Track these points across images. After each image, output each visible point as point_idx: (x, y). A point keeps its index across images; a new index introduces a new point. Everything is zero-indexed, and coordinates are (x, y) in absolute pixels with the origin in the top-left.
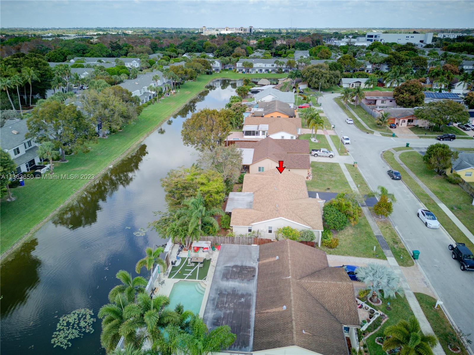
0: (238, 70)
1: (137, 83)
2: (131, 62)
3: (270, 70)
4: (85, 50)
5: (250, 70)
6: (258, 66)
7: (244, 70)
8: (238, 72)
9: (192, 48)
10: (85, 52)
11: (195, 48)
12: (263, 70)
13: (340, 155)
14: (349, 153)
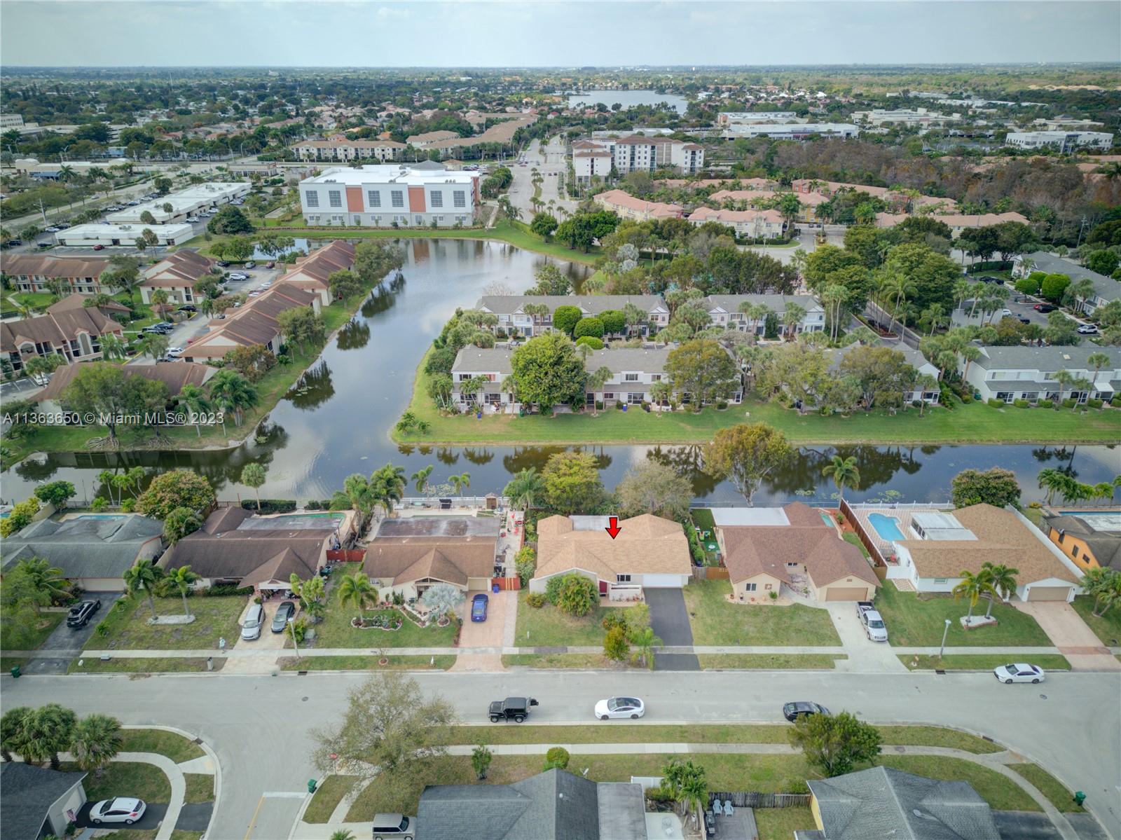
1: (1066, 357)
13: (901, 657)
14: (931, 673)
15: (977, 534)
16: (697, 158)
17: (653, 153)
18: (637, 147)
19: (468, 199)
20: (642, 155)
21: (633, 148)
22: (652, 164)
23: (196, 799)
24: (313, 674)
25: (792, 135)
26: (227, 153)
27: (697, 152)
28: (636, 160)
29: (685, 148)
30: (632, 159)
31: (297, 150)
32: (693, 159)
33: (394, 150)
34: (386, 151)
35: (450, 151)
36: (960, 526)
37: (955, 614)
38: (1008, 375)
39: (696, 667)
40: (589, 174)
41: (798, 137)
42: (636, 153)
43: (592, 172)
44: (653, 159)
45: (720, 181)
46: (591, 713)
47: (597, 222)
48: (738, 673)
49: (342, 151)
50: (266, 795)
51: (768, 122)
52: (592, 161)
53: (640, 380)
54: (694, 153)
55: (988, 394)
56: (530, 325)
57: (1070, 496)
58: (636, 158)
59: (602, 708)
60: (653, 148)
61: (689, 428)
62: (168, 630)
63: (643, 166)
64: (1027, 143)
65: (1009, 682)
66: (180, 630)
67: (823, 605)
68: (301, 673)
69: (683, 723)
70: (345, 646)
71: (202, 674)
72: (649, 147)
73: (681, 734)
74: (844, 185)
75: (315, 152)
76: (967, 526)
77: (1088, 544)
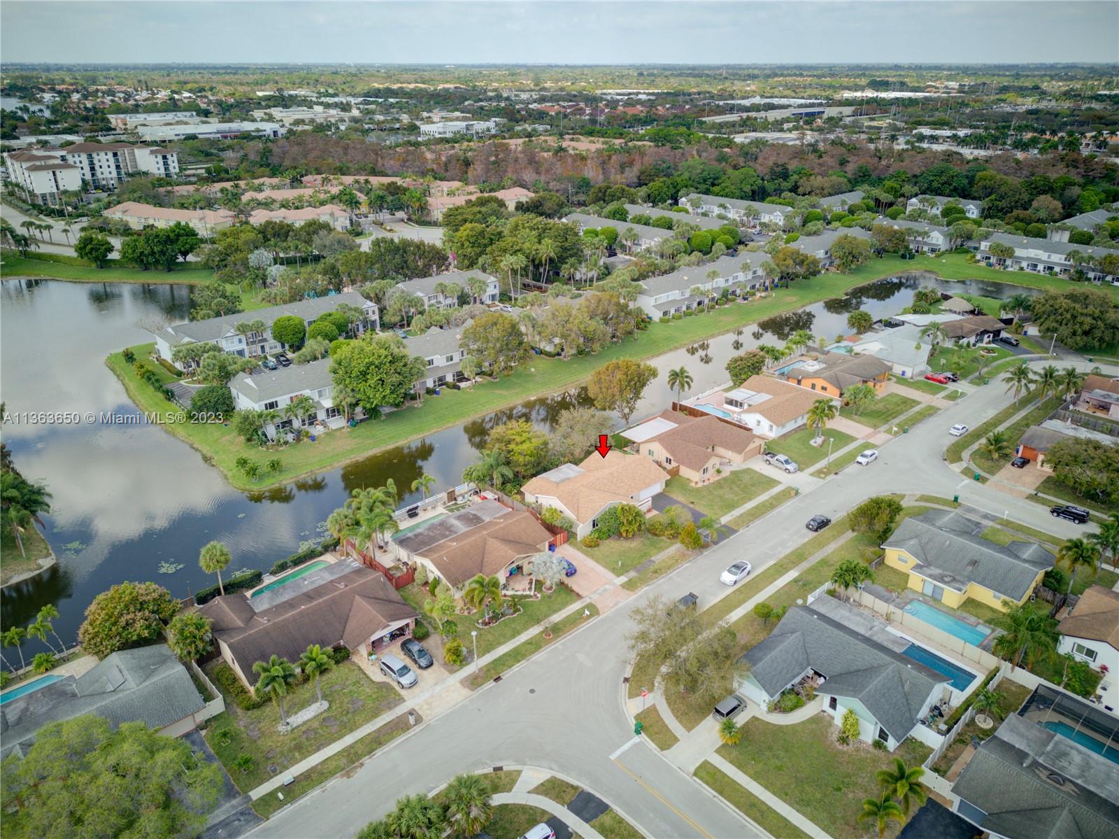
0: (978, 257)
1: (686, 278)
2: (771, 213)
3: (1057, 269)
4: (718, 178)
5: (1009, 262)
6: (1032, 256)
7: (993, 260)
8: (979, 261)
9: (943, 184)
10: (716, 182)
11: (950, 185)
12: (1040, 267)
13: (812, 475)
14: (832, 476)
15: (768, 393)
16: (170, 162)
17: (117, 161)
18: (94, 155)
20: (105, 164)
21: (90, 156)
22: (119, 173)
23: (568, 798)
24: (507, 675)
25: (219, 135)
27: (169, 156)
28: (98, 171)
29: (152, 152)
30: (92, 169)
32: (166, 164)
36: (754, 393)
37: (805, 442)
38: (663, 298)
39: (732, 531)
40: (55, 190)
41: (225, 137)
42: (96, 161)
43: (58, 187)
44: (118, 167)
45: (232, 183)
46: (724, 585)
47: (178, 235)
48: (757, 522)
50: (613, 757)
51: (178, 123)
52: (52, 174)
53: (436, 364)
54: (165, 157)
55: (656, 315)
56: (243, 346)
57: (776, 359)
58: (97, 167)
59: (728, 577)
60: (115, 155)
61: (504, 392)
62: (316, 724)
63: (107, 175)
64: (440, 133)
65: (868, 463)
66: (329, 718)
67: (744, 466)
68: (498, 679)
69: (772, 563)
70: (500, 644)
71: (412, 732)
72: (110, 155)
73: (780, 568)
74: (357, 177)
76: (759, 392)
77: (824, 379)
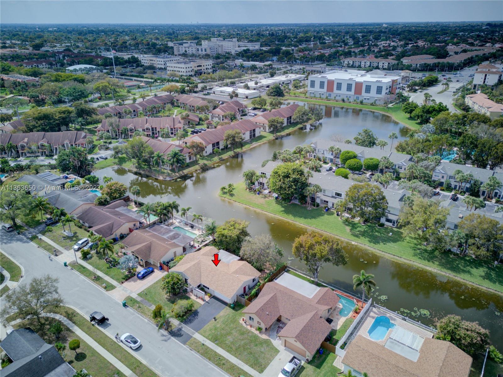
19: (384, 91)
26: (314, 62)
31: (344, 62)
33: (389, 63)
34: (385, 64)
35: (418, 66)
40: (482, 83)
43: (484, 82)
49: (364, 63)
52: (486, 75)
56: (332, 157)
67: (281, 348)
68: (71, 269)
75: (351, 63)
